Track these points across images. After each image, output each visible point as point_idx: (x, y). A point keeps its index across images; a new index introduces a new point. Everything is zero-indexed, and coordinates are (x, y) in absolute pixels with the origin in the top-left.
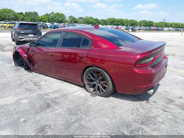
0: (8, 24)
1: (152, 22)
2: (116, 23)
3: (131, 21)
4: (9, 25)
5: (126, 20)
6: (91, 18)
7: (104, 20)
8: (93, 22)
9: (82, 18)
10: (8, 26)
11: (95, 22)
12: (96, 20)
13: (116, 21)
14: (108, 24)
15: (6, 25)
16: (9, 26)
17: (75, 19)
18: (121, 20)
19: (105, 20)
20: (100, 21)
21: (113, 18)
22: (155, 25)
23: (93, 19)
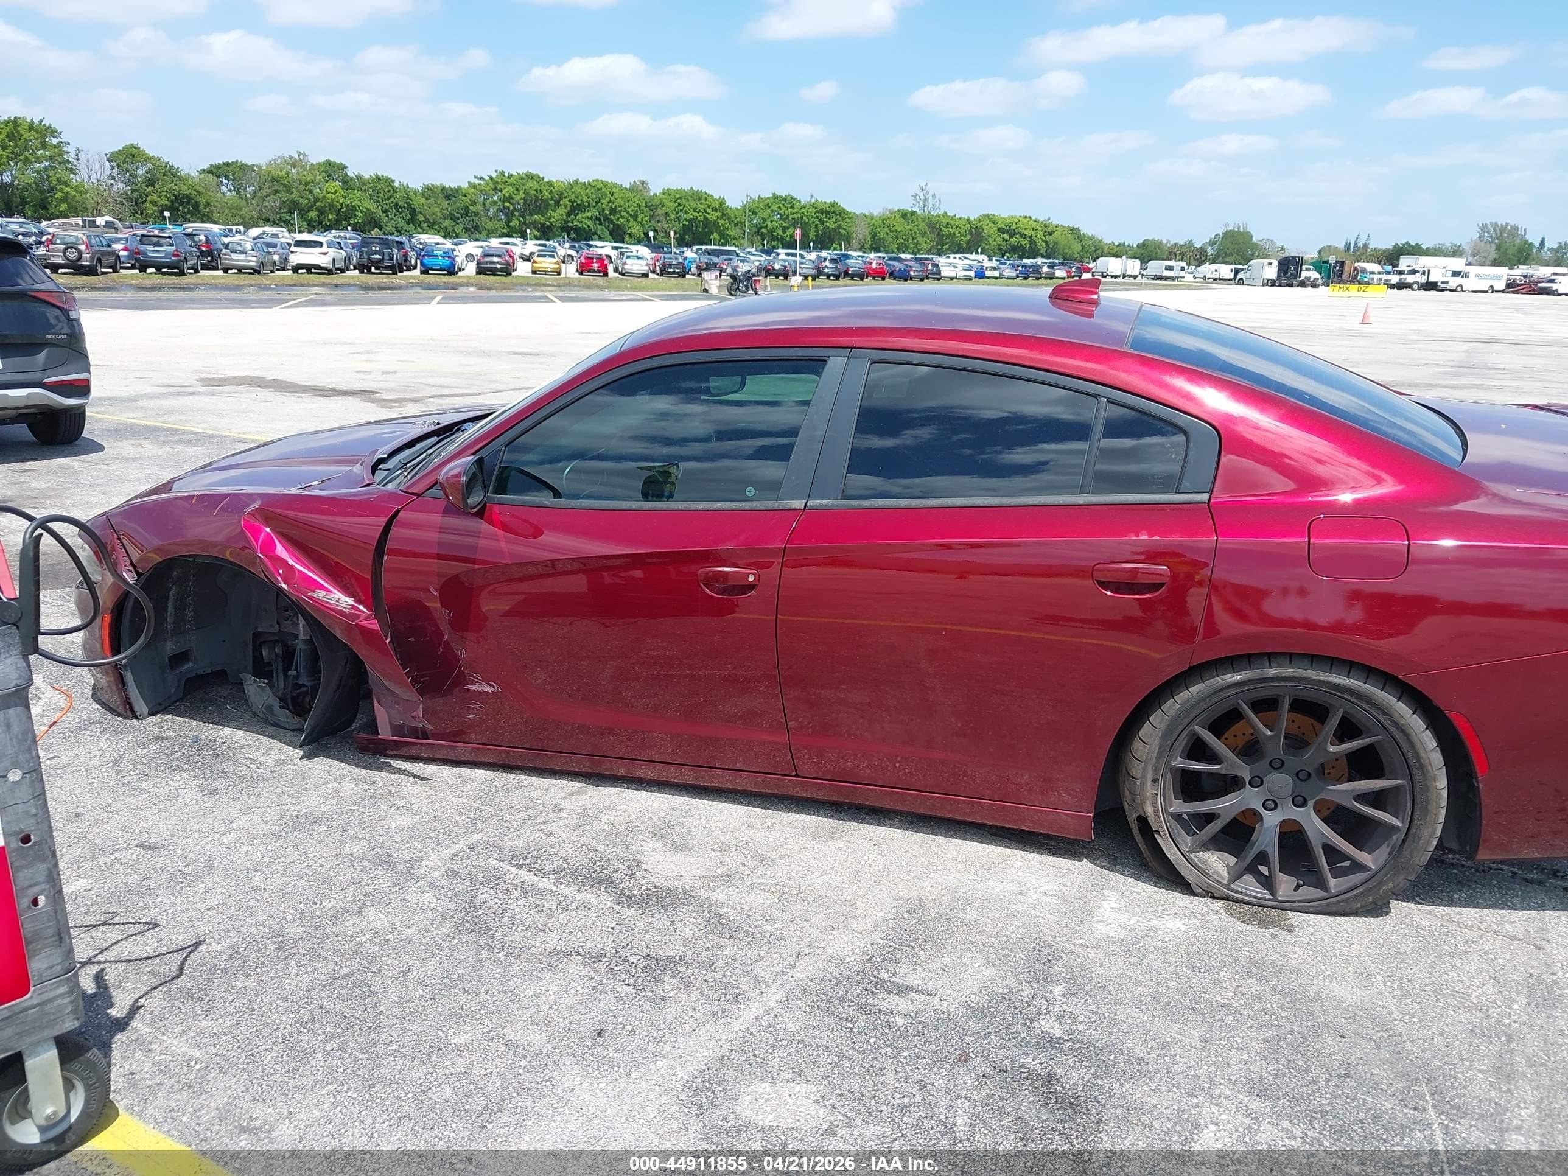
1: (842, 213)
2: (558, 215)
3: (679, 198)
5: (633, 189)
6: (333, 170)
7: (449, 194)
8: (353, 209)
9: (243, 167)
11: (370, 205)
12: (381, 187)
13: (557, 204)
14: (490, 225)
17: (171, 172)
18: (600, 190)
19: (458, 190)
20: (418, 202)
21: (531, 177)
22: (861, 232)
23: (347, 183)
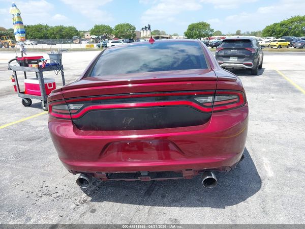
0: (279, 41)
4: (279, 43)
10: (278, 45)
15: (275, 43)
16: (280, 45)
